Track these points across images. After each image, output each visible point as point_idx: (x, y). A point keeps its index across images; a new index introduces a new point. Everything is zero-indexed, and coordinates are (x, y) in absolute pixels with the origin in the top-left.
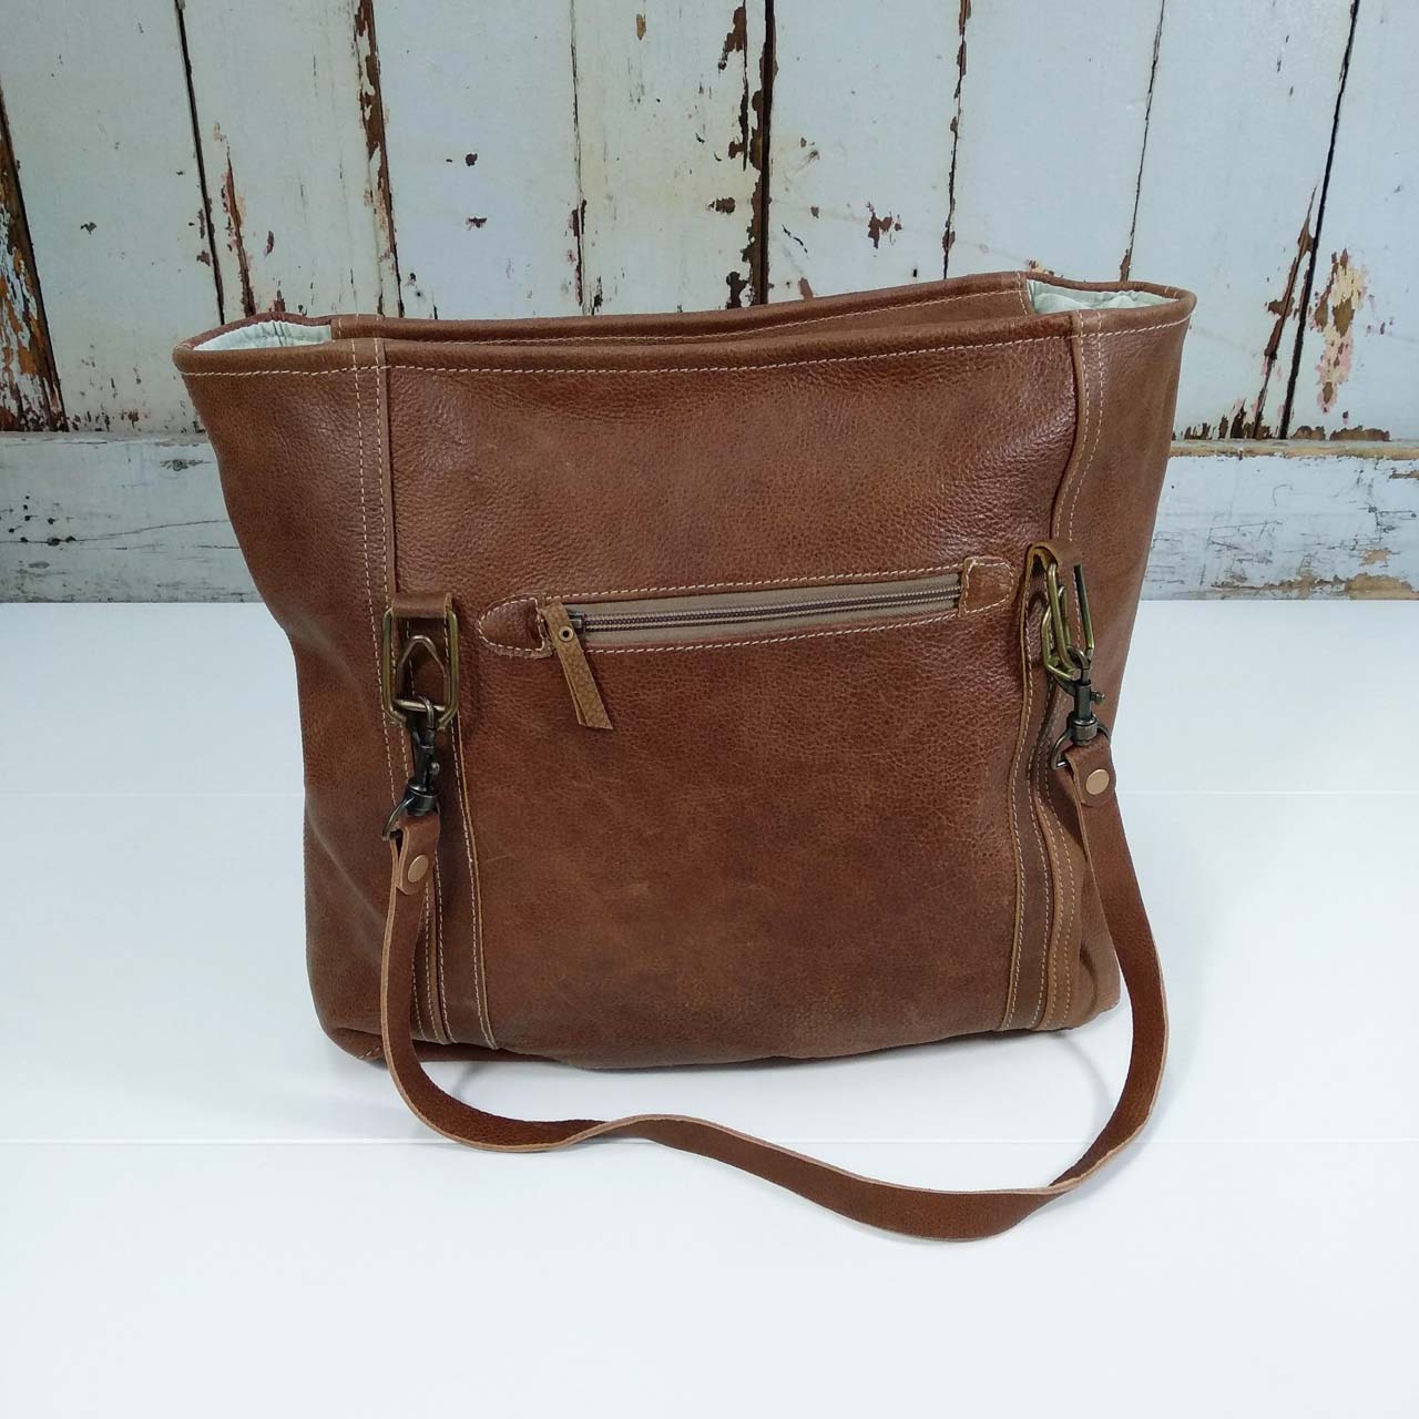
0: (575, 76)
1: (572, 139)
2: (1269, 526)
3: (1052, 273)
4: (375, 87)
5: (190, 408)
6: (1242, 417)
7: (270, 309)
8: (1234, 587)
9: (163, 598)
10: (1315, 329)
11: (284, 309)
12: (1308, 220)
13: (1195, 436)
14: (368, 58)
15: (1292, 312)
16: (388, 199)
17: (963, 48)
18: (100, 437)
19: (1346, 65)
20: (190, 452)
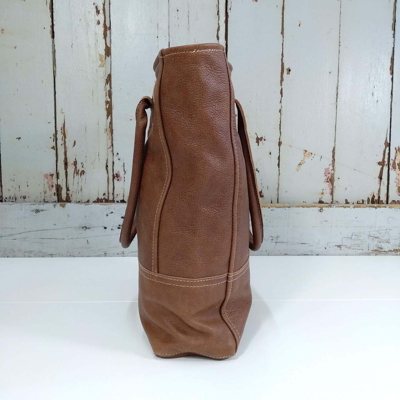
2: (388, 230)
3: (312, 154)
4: (110, 99)
5: (43, 194)
6: (374, 198)
7: (72, 164)
8: (379, 251)
9: (26, 256)
10: (393, 170)
11: (77, 164)
12: (387, 138)
13: (360, 204)
14: (109, 91)
15: (385, 166)
16: (112, 131)
17: (282, 90)
18: (13, 203)
19: (392, 94)
20: (41, 207)
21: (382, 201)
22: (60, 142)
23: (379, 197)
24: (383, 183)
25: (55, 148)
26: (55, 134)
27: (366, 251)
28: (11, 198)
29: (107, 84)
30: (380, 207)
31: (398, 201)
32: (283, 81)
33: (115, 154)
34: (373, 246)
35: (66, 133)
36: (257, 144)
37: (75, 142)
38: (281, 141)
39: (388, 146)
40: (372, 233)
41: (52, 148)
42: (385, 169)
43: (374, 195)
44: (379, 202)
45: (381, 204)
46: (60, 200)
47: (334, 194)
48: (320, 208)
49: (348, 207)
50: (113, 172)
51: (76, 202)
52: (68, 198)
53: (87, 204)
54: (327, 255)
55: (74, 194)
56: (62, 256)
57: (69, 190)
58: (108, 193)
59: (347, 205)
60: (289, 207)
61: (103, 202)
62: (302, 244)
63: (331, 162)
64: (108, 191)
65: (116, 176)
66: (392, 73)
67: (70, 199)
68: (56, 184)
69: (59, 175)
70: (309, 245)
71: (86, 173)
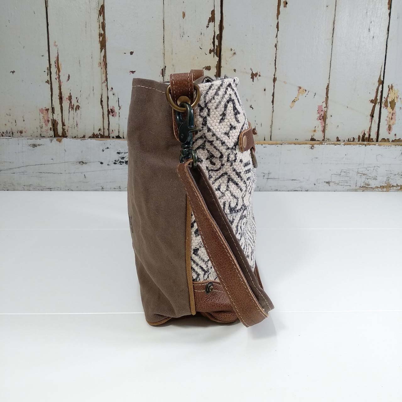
0: (164, 29)
1: (162, 47)
2: (376, 168)
3: (306, 90)
4: (104, 31)
5: (39, 129)
6: (365, 135)
7: (67, 99)
8: (366, 188)
9: (25, 190)
10: (385, 108)
11: (71, 99)
12: (380, 75)
13: (351, 141)
14: (102, 23)
15: (378, 103)
16: (106, 65)
17: (278, 23)
18: (10, 137)
19: (388, 30)
20: (38, 142)
21: (372, 139)
22: (54, 76)
23: (370, 135)
24: (375, 121)
25: (50, 82)
26: (49, 67)
27: (354, 187)
28: (8, 133)
29: (100, 16)
30: (369, 145)
31: (387, 139)
32: (280, 14)
33: (110, 89)
34: (361, 183)
35: (60, 67)
36: (252, 79)
37: (69, 76)
38: (275, 77)
39: (381, 84)
40: (360, 170)
41: (46, 82)
42: (378, 107)
43: (364, 133)
44: (369, 140)
45: (371, 142)
46: (56, 135)
47: (326, 131)
48: (311, 146)
49: (339, 144)
50: (108, 107)
51: (72, 137)
52: (64, 133)
53: (83, 139)
54: (316, 191)
55: (70, 130)
56: (61, 190)
57: (65, 125)
58: (104, 129)
59: (338, 143)
60: (281, 144)
61: (98, 137)
62: (292, 180)
63: (324, 100)
64: (103, 126)
65: (111, 112)
66: (390, 8)
67: (66, 134)
68: (52, 119)
69: (54, 109)
70: (299, 181)
71: (81, 108)
